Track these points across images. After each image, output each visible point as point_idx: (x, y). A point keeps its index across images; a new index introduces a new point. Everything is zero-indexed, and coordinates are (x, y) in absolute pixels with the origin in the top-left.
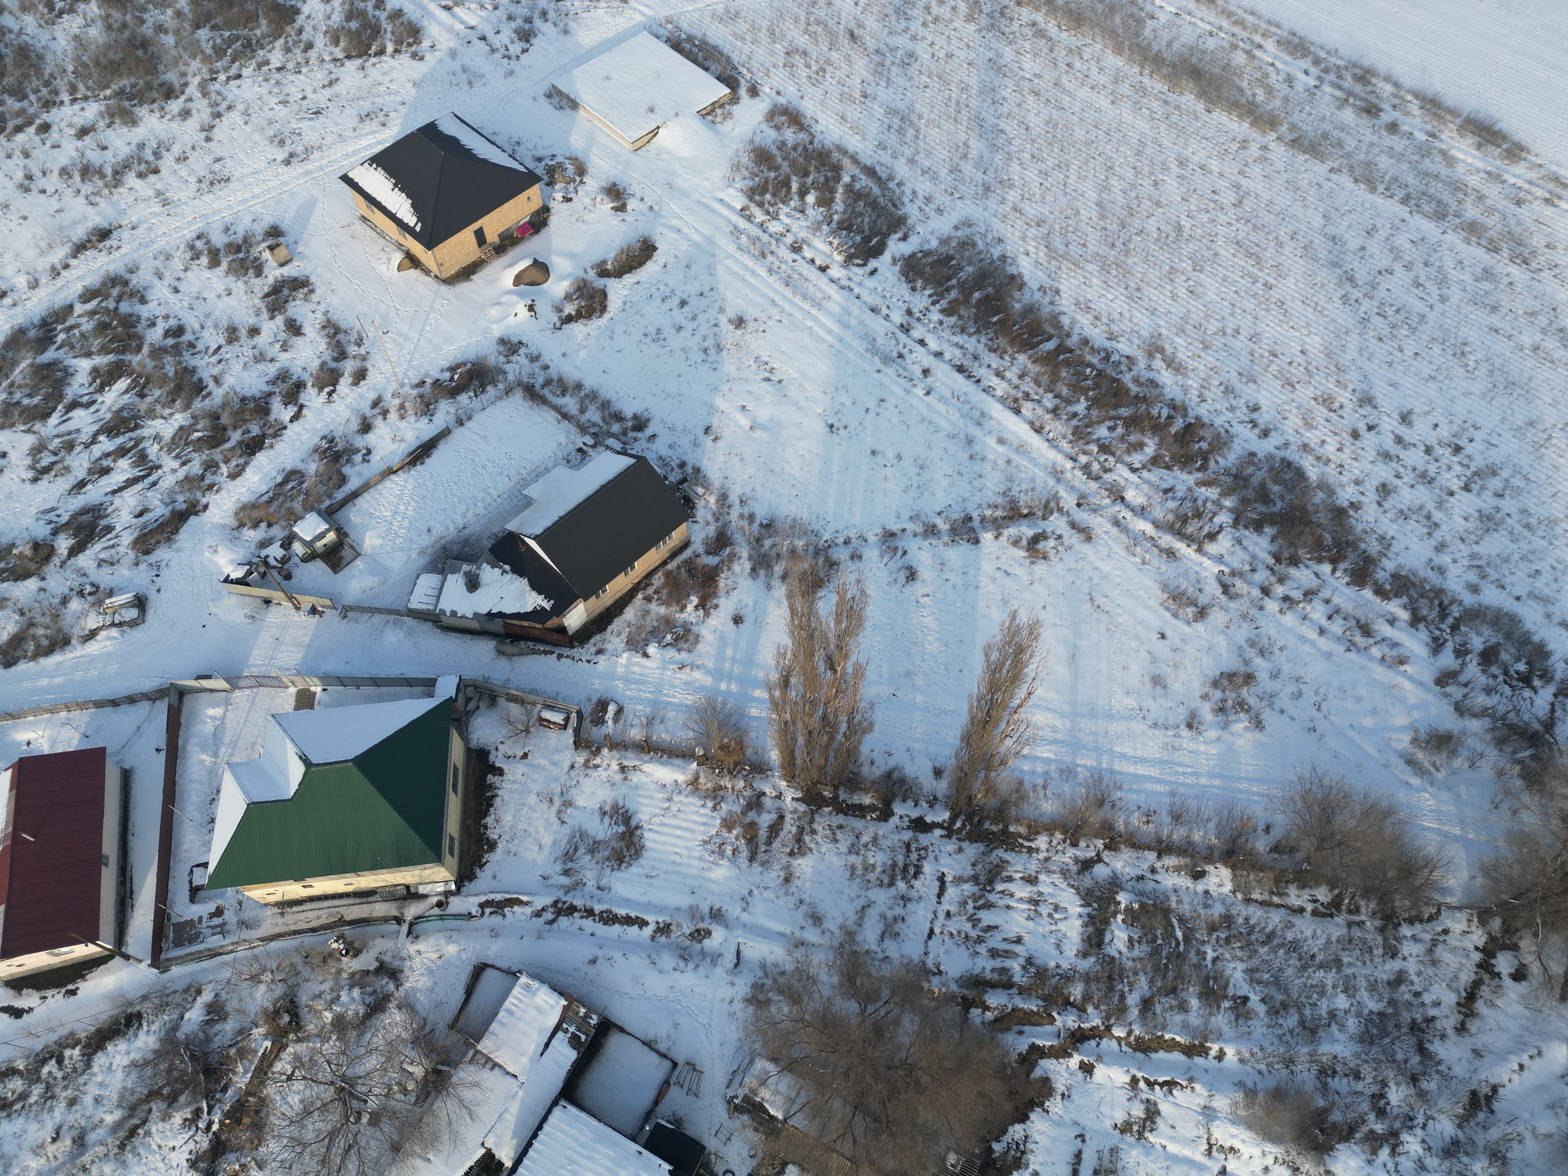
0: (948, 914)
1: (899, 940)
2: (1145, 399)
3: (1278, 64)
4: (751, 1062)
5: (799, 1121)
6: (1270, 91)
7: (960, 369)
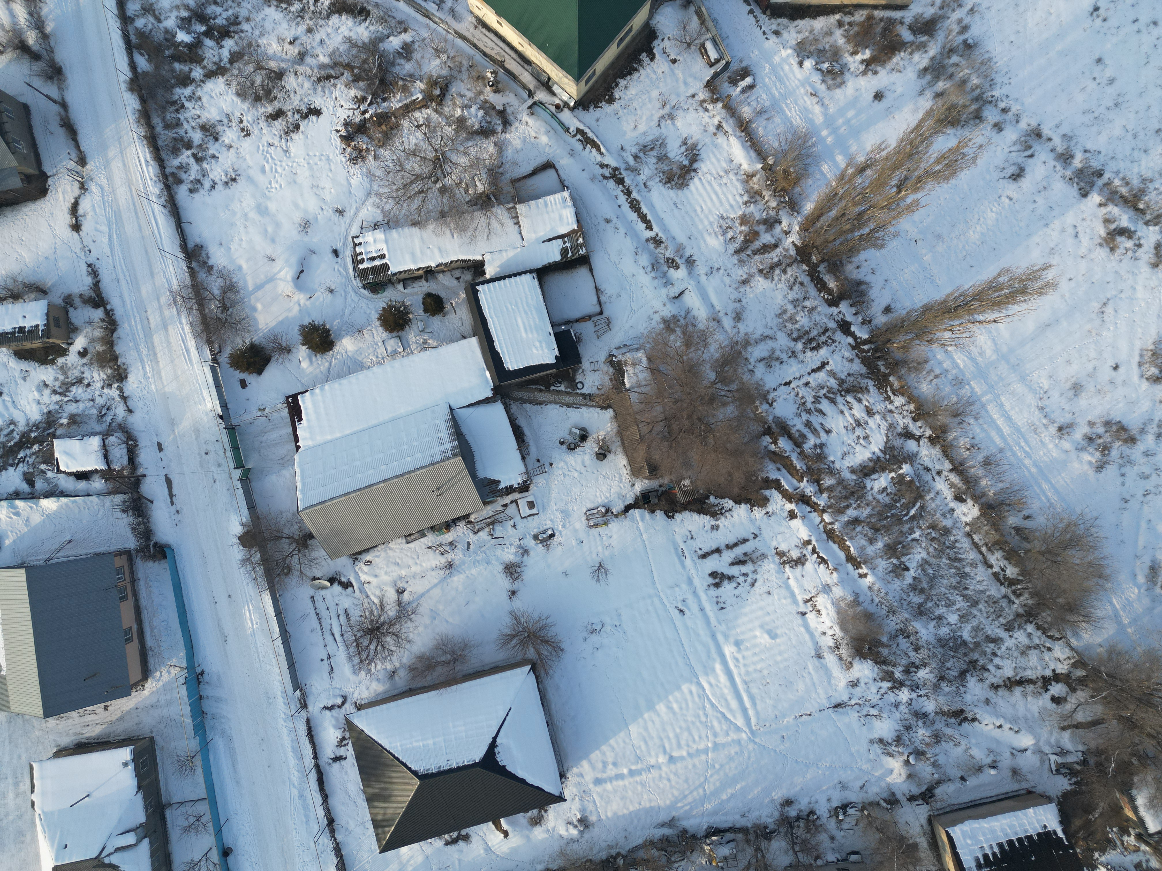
0: (807, 384)
1: (769, 370)
4: (637, 350)
5: (634, 397)
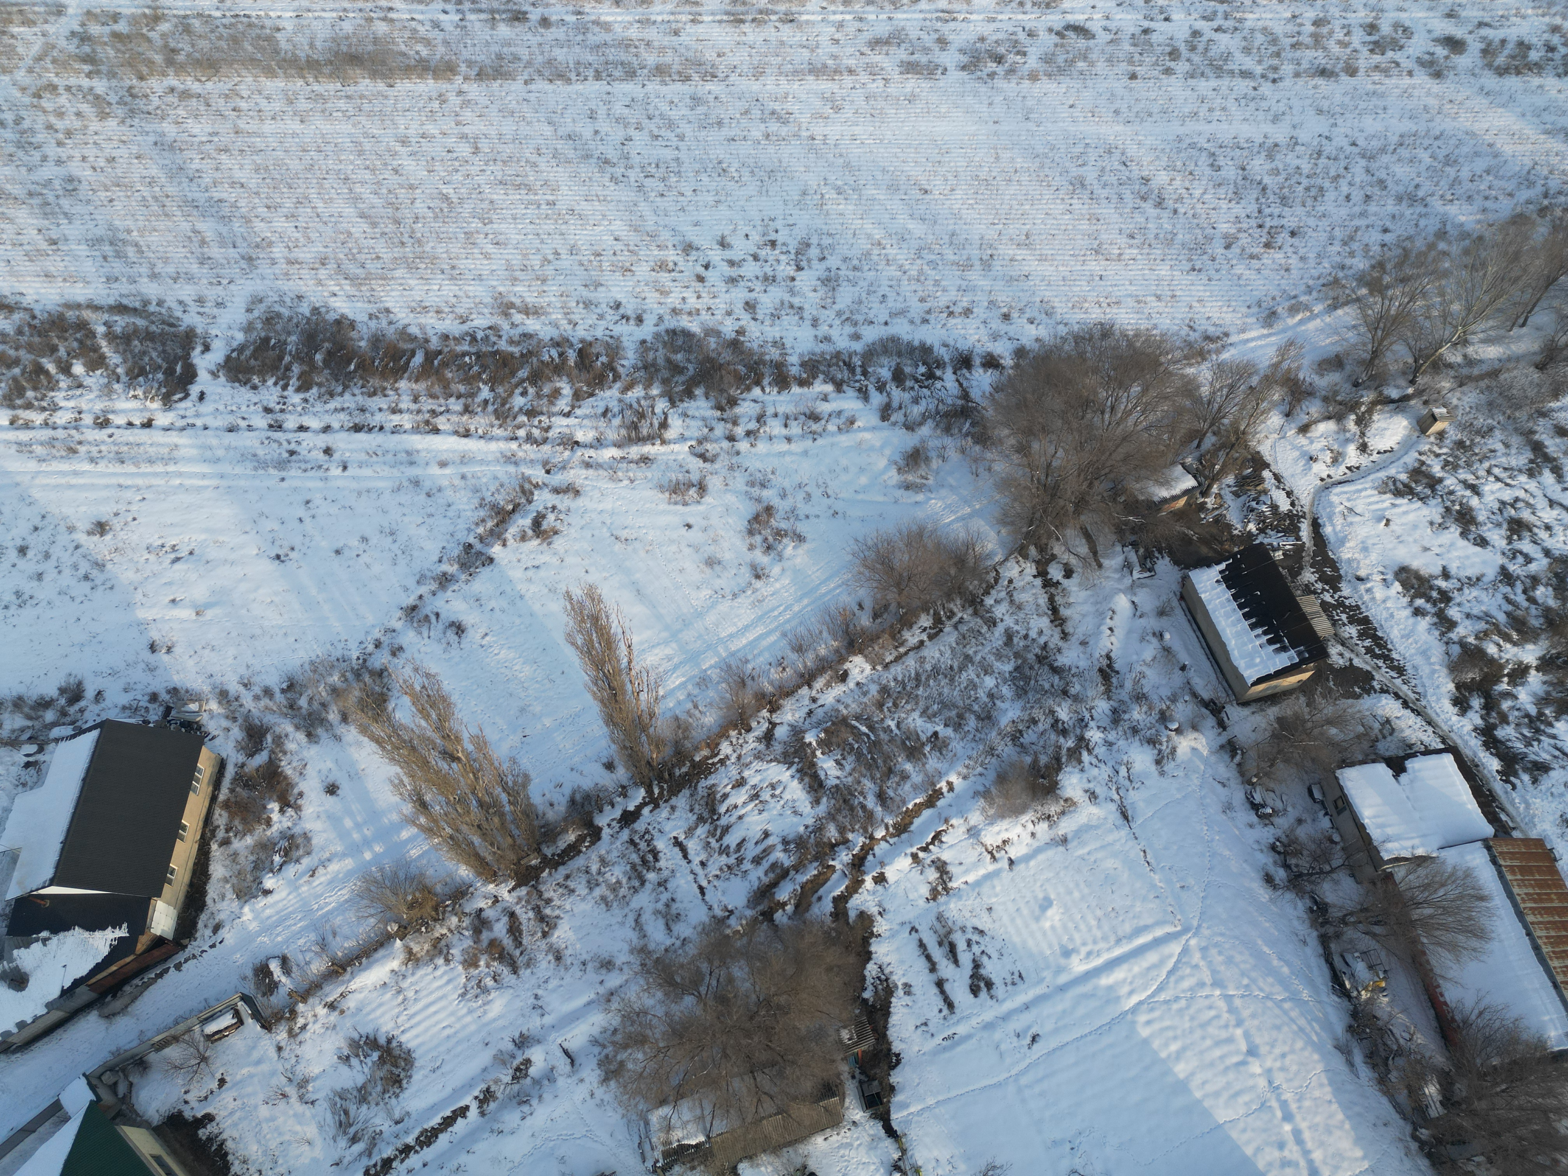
0: (703, 864)
1: (682, 918)
2: (530, 353)
3: (416, 16)
4: (647, 1123)
5: (719, 1127)
6: (427, 42)
7: (357, 428)
